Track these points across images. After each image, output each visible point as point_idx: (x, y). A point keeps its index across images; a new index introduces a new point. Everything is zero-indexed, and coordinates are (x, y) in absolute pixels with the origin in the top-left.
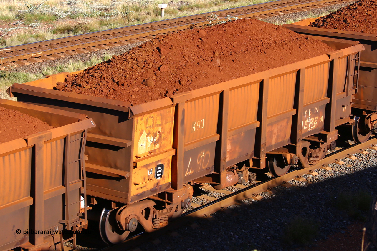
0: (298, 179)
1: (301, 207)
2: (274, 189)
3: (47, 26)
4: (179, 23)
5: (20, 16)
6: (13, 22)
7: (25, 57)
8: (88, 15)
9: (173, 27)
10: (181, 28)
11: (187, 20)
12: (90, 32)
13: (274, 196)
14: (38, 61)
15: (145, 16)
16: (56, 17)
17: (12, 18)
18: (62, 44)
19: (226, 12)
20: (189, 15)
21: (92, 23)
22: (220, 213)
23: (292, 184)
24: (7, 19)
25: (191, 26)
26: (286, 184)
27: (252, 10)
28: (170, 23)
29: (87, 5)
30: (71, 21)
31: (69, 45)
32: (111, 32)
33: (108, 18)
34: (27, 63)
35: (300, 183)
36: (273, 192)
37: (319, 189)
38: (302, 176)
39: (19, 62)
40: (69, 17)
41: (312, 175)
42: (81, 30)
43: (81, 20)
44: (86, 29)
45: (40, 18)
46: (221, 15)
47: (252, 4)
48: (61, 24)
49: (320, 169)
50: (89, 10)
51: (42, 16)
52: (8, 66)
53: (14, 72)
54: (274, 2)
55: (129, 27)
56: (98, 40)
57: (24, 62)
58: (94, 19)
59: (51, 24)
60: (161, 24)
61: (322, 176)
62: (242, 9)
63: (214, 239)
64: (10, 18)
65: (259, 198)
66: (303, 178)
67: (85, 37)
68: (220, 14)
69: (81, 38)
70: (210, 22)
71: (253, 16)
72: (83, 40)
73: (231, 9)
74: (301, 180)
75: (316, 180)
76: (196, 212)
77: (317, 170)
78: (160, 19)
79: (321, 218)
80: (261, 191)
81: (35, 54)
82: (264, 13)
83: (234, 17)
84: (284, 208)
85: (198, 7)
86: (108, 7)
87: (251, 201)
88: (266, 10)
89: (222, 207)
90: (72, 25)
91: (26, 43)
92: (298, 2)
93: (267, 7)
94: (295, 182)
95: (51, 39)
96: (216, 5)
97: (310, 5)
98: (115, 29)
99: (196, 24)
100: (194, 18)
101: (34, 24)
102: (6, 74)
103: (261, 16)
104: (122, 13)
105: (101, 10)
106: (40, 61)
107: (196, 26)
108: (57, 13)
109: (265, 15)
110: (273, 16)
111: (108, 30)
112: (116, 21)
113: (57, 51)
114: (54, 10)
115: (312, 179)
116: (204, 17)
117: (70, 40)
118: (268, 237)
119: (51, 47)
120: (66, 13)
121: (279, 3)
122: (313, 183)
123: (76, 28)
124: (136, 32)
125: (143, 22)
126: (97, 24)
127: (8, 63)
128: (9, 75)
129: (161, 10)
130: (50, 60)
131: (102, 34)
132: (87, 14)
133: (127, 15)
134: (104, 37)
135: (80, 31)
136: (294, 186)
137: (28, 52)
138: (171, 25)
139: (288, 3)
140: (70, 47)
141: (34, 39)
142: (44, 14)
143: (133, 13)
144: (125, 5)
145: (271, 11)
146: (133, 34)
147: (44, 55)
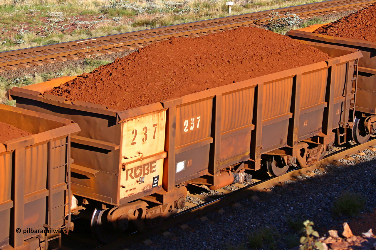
0: (347, 158)
1: (350, 183)
2: (326, 167)
3: (128, 19)
4: (244, 19)
5: (104, 10)
6: (98, 16)
7: (108, 47)
8: (164, 11)
9: (238, 23)
10: (245, 23)
11: (251, 16)
12: (165, 25)
13: (325, 173)
14: (119, 51)
15: (213, 12)
16: (136, 12)
17: (97, 12)
18: (140, 36)
19: (286, 10)
20: (252, 12)
21: (167, 18)
22: (278, 187)
23: (342, 163)
24: (93, 13)
25: (254, 22)
26: (336, 163)
27: (309, 8)
28: (236, 19)
29: (163, 2)
30: (148, 16)
31: (147, 36)
32: (184, 26)
33: (181, 13)
34: (110, 52)
35: (349, 162)
36: (325, 169)
37: (365, 167)
38: (350, 156)
39: (103, 51)
40: (147, 12)
41: (360, 155)
42: (158, 23)
43: (157, 15)
44: (162, 24)
45: (122, 13)
46: (281, 13)
47: (309, 3)
48: (140, 18)
49: (367, 150)
50: (165, 7)
51: (124, 11)
52: (93, 54)
53: (98, 60)
54: (329, 1)
55: (200, 22)
56: (172, 33)
57: (107, 51)
58: (169, 14)
59: (131, 18)
60: (228, 20)
61: (369, 156)
62: (300, 8)
63: (272, 210)
64: (96, 12)
65: (312, 174)
66: (352, 157)
67: (161, 30)
68: (281, 11)
69: (157, 31)
70: (272, 19)
71: (310, 14)
72: (159, 33)
73: (290, 7)
74: (350, 159)
75: (363, 159)
76: (256, 186)
77: (364, 150)
78: (227, 15)
79: (367, 193)
80: (314, 168)
81: (117, 45)
82: (319, 11)
83: (292, 14)
84: (334, 184)
85: (261, 5)
86: (181, 4)
87: (305, 177)
88: (321, 8)
89: (279, 182)
90: (149, 19)
91: (109, 35)
92: (350, 2)
93: (322, 5)
94: (345, 161)
95: (131, 31)
96: (277, 3)
97: (360, 4)
98: (188, 23)
99: (259, 20)
100: (257, 15)
101: (116, 17)
102: (91, 62)
103: (316, 14)
104: (194, 9)
105: (175, 7)
106: (121, 50)
107: (259, 22)
108: (136, 9)
109: (320, 13)
110: (327, 13)
111: (181, 24)
112: (188, 17)
113: (136, 42)
114: (134, 6)
115: (360, 159)
116: (266, 14)
117: (148, 32)
118: (319, 209)
119: (131, 38)
120: (144, 8)
121: (333, 2)
122: (361, 162)
123: (153, 22)
124: (206, 27)
125: (212, 18)
126: (172, 19)
127: (93, 52)
128: (94, 62)
129: (229, 7)
130: (129, 50)
131: (176, 28)
132: (163, 9)
133: (198, 11)
134: (178, 30)
135: (157, 25)
136: (343, 165)
137: (110, 42)
138: (236, 20)
139: (341, 3)
140: (148, 39)
141: (116, 31)
142: (125, 9)
143: (203, 9)
144: (197, 2)
145: (326, 10)
146: (203, 28)
147: (125, 45)
